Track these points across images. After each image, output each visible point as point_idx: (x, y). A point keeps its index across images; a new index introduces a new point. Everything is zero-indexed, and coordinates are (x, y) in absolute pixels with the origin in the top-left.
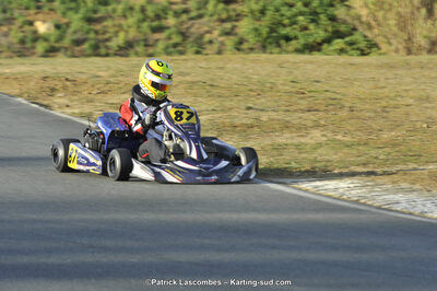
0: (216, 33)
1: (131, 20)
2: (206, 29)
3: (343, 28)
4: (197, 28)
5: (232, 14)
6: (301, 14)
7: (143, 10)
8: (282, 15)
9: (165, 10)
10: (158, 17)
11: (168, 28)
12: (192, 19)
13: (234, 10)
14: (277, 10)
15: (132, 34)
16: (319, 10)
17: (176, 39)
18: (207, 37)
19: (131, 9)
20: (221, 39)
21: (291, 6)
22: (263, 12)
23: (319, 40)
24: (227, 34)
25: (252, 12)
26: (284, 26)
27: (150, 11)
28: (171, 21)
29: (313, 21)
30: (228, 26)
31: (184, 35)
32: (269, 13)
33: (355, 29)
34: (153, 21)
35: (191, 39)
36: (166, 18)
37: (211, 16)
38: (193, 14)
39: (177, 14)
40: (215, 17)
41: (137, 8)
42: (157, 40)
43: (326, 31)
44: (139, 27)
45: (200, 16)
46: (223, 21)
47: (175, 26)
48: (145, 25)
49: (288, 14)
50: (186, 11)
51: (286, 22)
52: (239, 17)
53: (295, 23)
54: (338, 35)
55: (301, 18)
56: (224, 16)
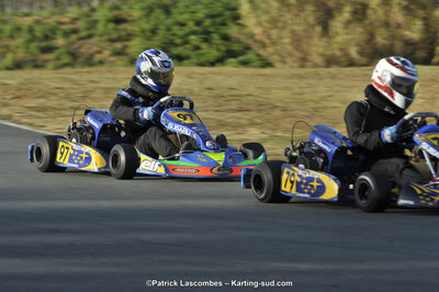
0: (106, 53)
1: (19, 41)
2: (95, 49)
3: (236, 47)
4: (87, 48)
5: (122, 33)
6: (194, 33)
7: (31, 30)
8: (174, 35)
9: (54, 30)
10: (46, 37)
11: (56, 48)
12: (82, 39)
13: (125, 30)
14: (169, 30)
15: (21, 54)
16: (212, 29)
17: (66, 59)
18: (98, 57)
19: (18, 29)
20: (112, 59)
21: (183, 25)
22: (154, 31)
23: (212, 59)
24: (118, 53)
25: (143, 31)
26: (176, 45)
27: (39, 31)
28: (60, 41)
29: (206, 40)
30: (118, 45)
31: (74, 55)
32: (161, 33)
33: (248, 48)
34: (41, 41)
35: (81, 60)
36: (54, 39)
37: (101, 36)
38: (83, 34)
39: (66, 34)
40: (106, 37)
41: (25, 28)
42: (46, 61)
43: (218, 50)
44: (27, 48)
45: (90, 36)
46: (113, 41)
47: (64, 46)
48: (34, 46)
49: (180, 33)
50: (75, 31)
51: (178, 41)
52: (130, 36)
53: (186, 43)
54: (231, 54)
55: (193, 37)
56: (115, 36)
